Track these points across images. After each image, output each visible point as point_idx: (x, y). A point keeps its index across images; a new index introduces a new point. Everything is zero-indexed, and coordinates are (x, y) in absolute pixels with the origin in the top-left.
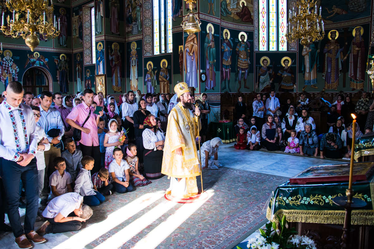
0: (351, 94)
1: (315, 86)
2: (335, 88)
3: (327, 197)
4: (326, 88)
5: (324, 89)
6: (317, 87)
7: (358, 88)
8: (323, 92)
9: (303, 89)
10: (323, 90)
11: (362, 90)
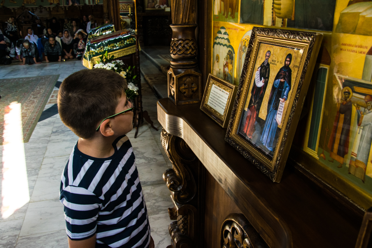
0: (49, 8)
1: (14, 1)
2: (34, 3)
3: (117, 44)
4: (25, 3)
5: (24, 3)
6: (16, 2)
7: (55, 3)
8: (23, 6)
9: (1, 4)
10: (23, 5)
11: (59, 4)
